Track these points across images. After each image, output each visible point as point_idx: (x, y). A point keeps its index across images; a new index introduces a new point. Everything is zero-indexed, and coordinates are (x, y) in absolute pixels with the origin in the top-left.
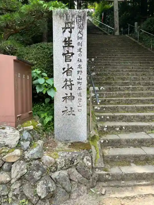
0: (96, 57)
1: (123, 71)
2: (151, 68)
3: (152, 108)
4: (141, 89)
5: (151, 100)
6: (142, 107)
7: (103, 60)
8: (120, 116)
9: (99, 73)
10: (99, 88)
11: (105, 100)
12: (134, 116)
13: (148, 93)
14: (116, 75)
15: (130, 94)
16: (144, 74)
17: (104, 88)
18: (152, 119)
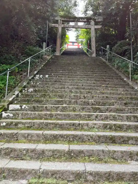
0: (53, 74)
1: (68, 88)
2: (104, 85)
3: (65, 137)
4: (73, 109)
5: (73, 125)
6: (51, 135)
7: (58, 77)
8: (7, 148)
9: (37, 89)
10: (21, 107)
11: (12, 123)
12: (27, 150)
13: (76, 115)
14: (57, 92)
15: (53, 115)
16: (89, 92)
17: (26, 107)
18: (55, 156)
